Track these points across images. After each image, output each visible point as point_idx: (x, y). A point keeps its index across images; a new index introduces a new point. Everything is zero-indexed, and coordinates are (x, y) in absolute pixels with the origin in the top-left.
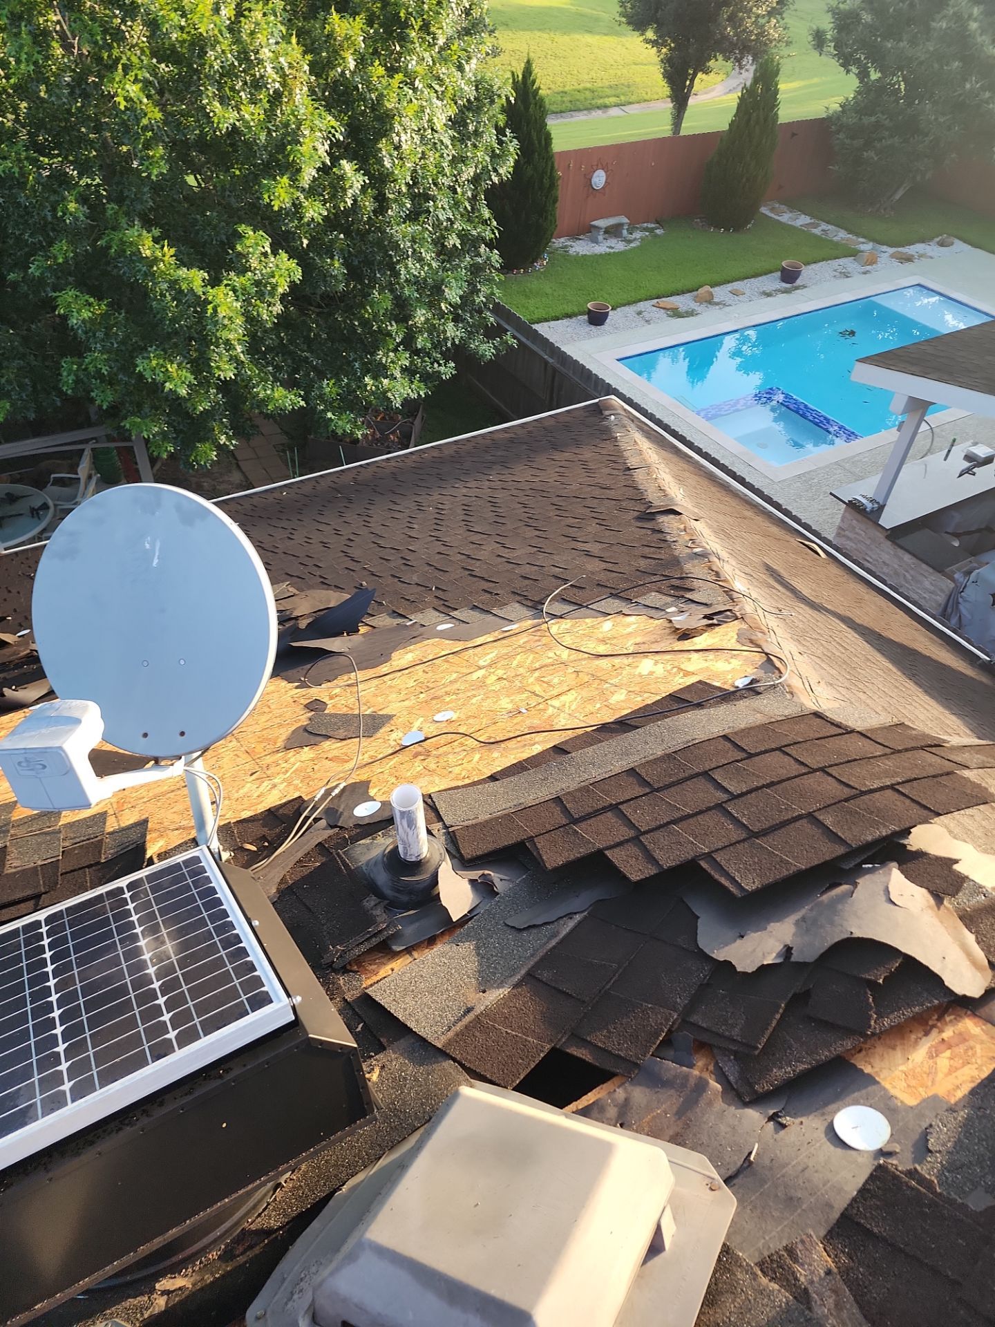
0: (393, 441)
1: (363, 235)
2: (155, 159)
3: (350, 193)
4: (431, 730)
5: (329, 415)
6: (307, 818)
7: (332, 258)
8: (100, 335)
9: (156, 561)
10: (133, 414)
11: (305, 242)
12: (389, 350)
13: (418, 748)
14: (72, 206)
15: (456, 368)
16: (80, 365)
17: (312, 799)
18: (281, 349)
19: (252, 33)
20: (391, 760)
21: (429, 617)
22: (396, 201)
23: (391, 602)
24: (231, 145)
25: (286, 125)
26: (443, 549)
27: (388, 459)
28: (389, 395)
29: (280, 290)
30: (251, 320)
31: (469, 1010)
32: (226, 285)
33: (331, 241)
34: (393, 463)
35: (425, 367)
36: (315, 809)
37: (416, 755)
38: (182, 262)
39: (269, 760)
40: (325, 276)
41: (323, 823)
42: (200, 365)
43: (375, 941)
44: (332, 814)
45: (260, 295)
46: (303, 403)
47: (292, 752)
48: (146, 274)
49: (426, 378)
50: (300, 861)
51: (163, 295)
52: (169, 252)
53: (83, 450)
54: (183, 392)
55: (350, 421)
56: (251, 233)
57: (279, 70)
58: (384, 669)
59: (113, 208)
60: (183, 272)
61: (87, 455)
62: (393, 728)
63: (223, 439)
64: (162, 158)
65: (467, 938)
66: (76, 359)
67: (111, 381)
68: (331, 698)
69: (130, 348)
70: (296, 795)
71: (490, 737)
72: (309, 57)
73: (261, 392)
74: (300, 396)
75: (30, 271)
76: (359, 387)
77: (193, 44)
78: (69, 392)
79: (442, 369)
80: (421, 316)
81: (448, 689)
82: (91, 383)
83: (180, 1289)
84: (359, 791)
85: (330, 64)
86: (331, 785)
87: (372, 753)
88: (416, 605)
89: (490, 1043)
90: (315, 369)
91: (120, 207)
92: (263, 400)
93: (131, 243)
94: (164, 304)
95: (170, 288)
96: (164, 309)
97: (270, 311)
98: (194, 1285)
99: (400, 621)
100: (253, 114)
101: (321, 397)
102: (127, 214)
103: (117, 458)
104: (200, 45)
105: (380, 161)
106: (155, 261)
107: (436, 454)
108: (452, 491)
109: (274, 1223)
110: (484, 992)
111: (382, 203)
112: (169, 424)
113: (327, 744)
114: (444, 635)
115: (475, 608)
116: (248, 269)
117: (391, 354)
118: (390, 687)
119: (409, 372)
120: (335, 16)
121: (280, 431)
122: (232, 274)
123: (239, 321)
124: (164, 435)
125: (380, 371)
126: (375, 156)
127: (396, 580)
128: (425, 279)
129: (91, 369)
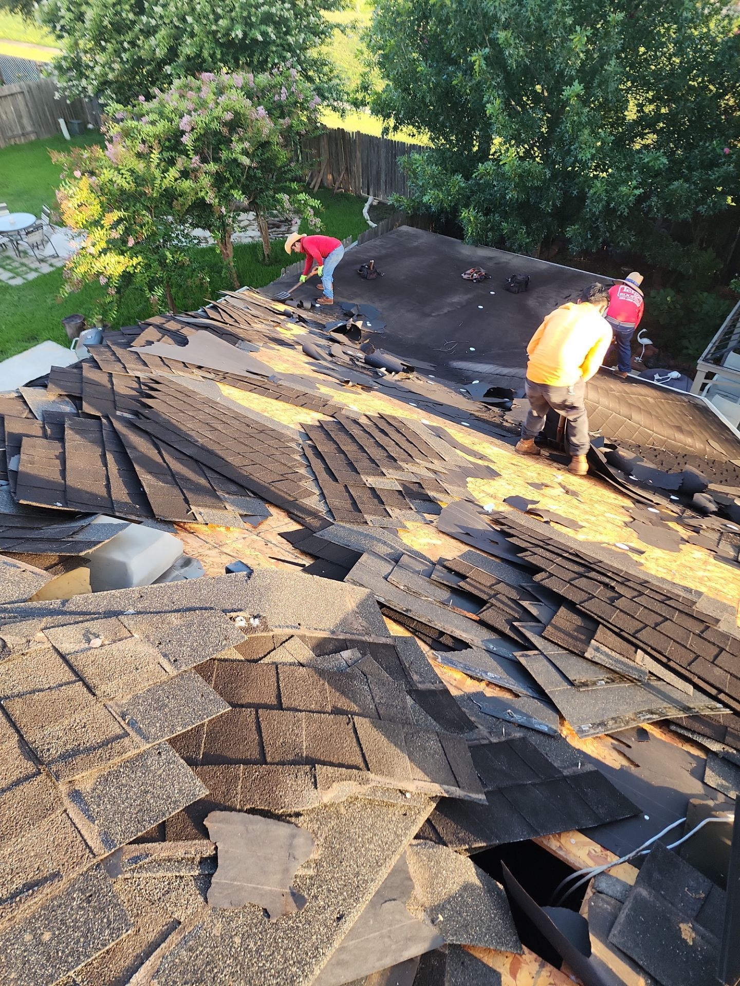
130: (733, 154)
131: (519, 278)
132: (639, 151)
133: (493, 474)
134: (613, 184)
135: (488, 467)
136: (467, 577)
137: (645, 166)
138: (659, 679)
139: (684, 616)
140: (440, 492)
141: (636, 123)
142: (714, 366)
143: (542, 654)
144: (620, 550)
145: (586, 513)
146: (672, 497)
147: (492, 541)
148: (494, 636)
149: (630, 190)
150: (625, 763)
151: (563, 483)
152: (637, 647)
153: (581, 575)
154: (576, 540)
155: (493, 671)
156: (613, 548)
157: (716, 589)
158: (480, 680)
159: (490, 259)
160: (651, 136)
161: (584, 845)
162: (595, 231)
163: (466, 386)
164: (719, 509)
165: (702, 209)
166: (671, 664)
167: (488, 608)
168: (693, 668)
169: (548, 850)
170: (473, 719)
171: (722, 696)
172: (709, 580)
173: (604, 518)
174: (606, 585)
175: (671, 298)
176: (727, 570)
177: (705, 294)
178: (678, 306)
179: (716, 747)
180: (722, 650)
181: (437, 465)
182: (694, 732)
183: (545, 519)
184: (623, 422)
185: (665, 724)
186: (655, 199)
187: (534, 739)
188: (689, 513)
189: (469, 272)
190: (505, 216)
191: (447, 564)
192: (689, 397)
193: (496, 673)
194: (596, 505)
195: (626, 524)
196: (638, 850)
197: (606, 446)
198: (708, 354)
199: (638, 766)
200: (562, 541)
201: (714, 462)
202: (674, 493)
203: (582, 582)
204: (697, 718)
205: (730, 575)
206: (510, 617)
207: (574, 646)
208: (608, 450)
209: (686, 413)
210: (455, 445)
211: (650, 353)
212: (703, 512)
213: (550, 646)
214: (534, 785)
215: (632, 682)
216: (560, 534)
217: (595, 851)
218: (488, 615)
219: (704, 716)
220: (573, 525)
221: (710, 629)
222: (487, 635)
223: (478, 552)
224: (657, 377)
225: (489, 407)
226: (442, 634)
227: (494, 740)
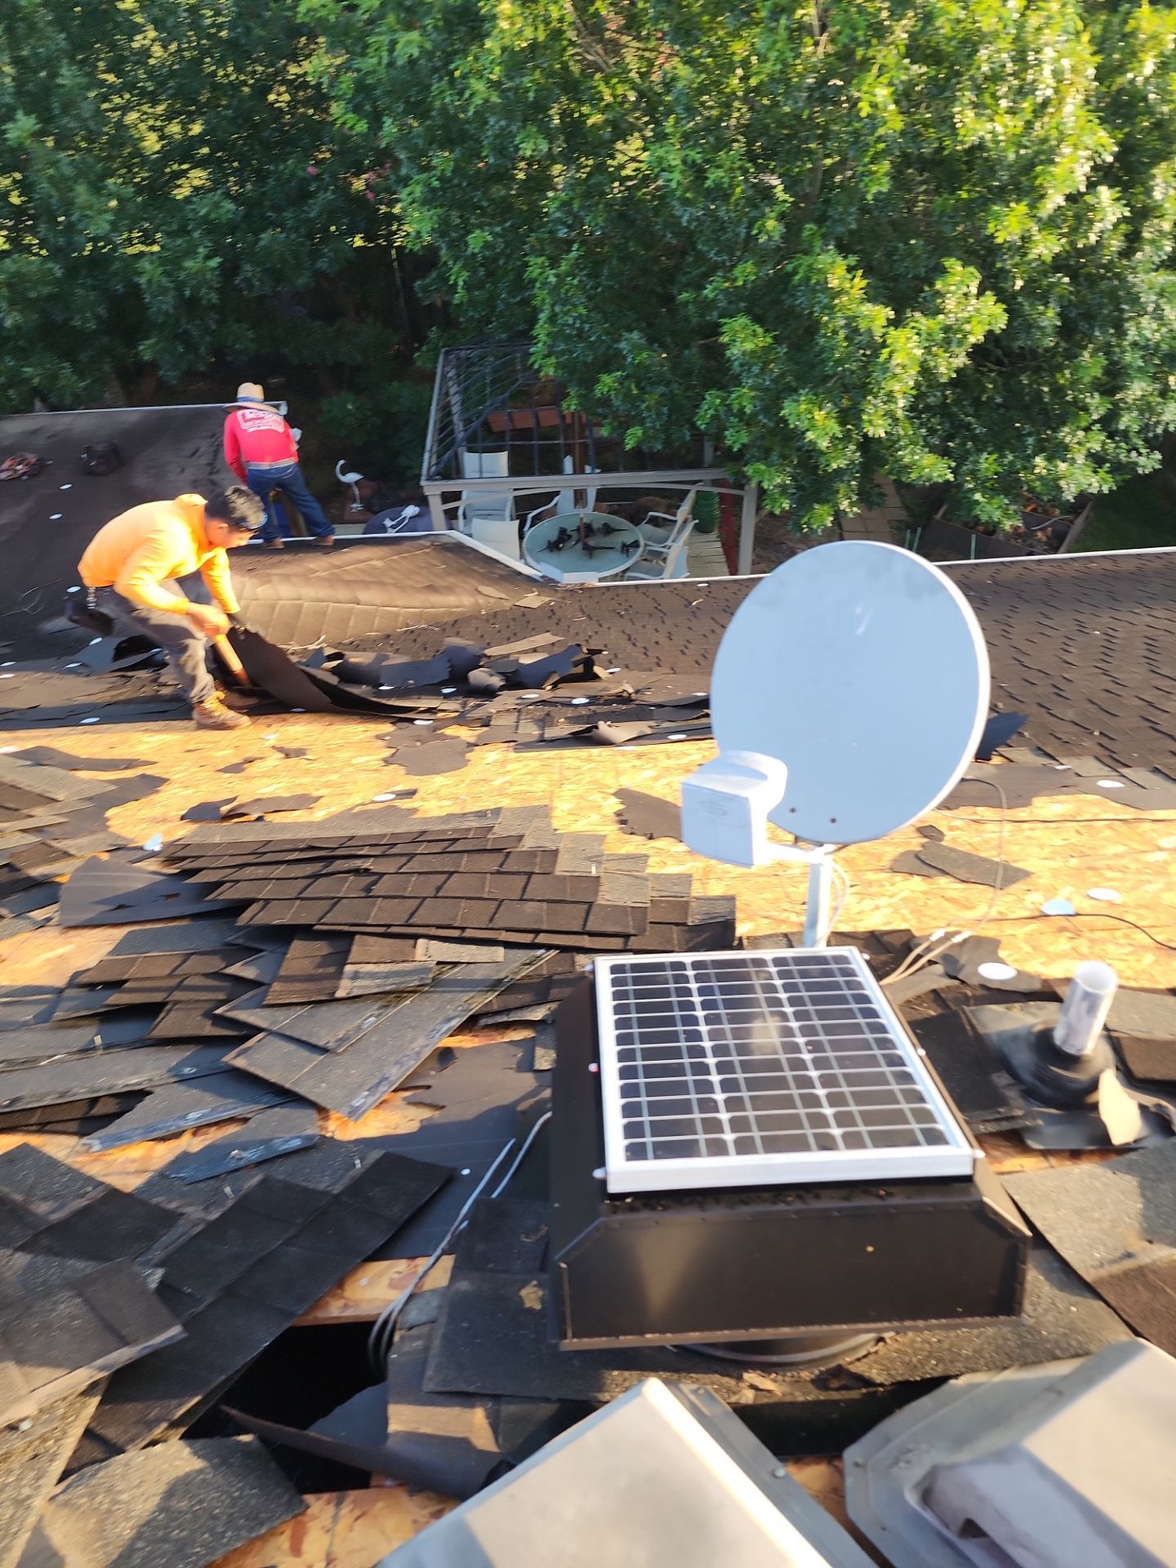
0: (1039, 541)
1: (1092, 280)
2: (878, 175)
3: (1098, 226)
4: (1086, 906)
5: (978, 496)
6: (919, 957)
7: (1046, 304)
8: (756, 369)
9: (861, 630)
10: (758, 460)
11: (1019, 283)
12: (1079, 428)
13: (1064, 922)
14: (771, 224)
15: (1162, 462)
16: (724, 400)
17: (927, 937)
18: (943, 410)
19: (1039, 29)
20: (1027, 924)
21: (1088, 766)
22: (1152, 242)
23: (1034, 735)
24: (966, 163)
25: (1045, 141)
26: (1112, 687)
27: (1039, 561)
28: (1062, 483)
29: (972, 339)
30: (925, 370)
31: (1129, 1255)
32: (913, 328)
33: (1052, 285)
34: (1046, 567)
35: (1118, 454)
36: (929, 950)
37: (1062, 930)
38: (871, 296)
39: (871, 876)
40: (1030, 326)
41: (939, 969)
42: (849, 416)
43: (1005, 1126)
44: (951, 964)
45: (947, 343)
46: (950, 477)
47: (898, 878)
48: (825, 307)
49: (1117, 468)
50: (909, 1002)
51: (835, 332)
52: (860, 282)
53: (688, 491)
54: (824, 444)
55: (1000, 507)
56: (960, 268)
57: (1057, 74)
58: (1022, 813)
59: (811, 229)
60: (867, 308)
61: (691, 496)
62: (1030, 887)
63: (844, 505)
64: (886, 174)
65: (1129, 1169)
66: (720, 393)
67: (748, 421)
68: (951, 829)
69: (781, 387)
70: (904, 926)
71: (1172, 940)
72: (1098, 59)
73: (906, 456)
74: (950, 468)
75: (705, 292)
76: (1025, 468)
77: (965, 41)
78: (703, 427)
79: (1142, 460)
80: (1137, 389)
81: (1110, 862)
82: (728, 421)
83: (769, 1391)
84: (987, 948)
85: (1121, 69)
86: (952, 929)
87: (1002, 909)
88: (1070, 748)
89: (1157, 1306)
90: (975, 438)
91: (820, 228)
92: (906, 467)
93: (820, 270)
94: (834, 342)
95: (847, 326)
96: (832, 349)
97: (949, 364)
98: (784, 1395)
99: (1047, 761)
100: (1006, 126)
101: (973, 473)
102: (824, 237)
103: (717, 506)
104: (971, 43)
105: (1148, 192)
106: (841, 292)
107: (1108, 565)
108: (1129, 617)
109: (876, 1374)
110: (1150, 1242)
111: (1133, 240)
112: (794, 479)
113: (943, 881)
114: (1107, 794)
115: (1156, 770)
116: (940, 311)
117: (1081, 434)
118: (1029, 838)
119: (1097, 460)
120: (1146, 8)
121: (900, 505)
122: (918, 315)
123: (914, 371)
124: (783, 488)
125: (1058, 451)
126: (1143, 184)
127: (1044, 710)
128: (1158, 345)
129: (736, 407)
130: (323, 173)
131: (99, 448)
132: (187, 200)
133: (152, 784)
134: (170, 262)
135: (143, 776)
136: (126, 981)
137: (205, 220)
138: (455, 964)
139: (475, 856)
140: (55, 860)
141: (166, 155)
142: (443, 482)
143: (270, 1032)
144: (382, 805)
145: (323, 772)
146: (446, 691)
147: (169, 896)
148: (186, 1052)
149: (201, 264)
150: (426, 1114)
151: (280, 744)
152: (416, 937)
153: (316, 876)
154: (310, 824)
155: (196, 1106)
156: (370, 807)
157: (521, 793)
158: (177, 1135)
159: (34, 432)
160: (194, 173)
161: (380, 1275)
162: (185, 338)
163: (76, 657)
164: (507, 680)
165: (322, 264)
166: (468, 933)
167: (169, 1011)
168: (499, 922)
169: (330, 1322)
170: (173, 1206)
171: (542, 939)
172: (511, 784)
173: (351, 769)
174: (356, 872)
175: (353, 403)
176: (532, 759)
177: (395, 384)
178: (369, 413)
179: (538, 1014)
180: (530, 874)
181: (42, 816)
182: (508, 1011)
183: (254, 816)
184: (350, 612)
185: (470, 1024)
186: (248, 267)
187: (280, 1171)
188: (472, 702)
189: (5, 466)
190: (23, 355)
191: (84, 979)
192: (432, 538)
193: (202, 1105)
194: (337, 755)
195: (387, 762)
196: (453, 1228)
197: (331, 658)
198: (429, 468)
199: (443, 1107)
200: (288, 836)
201: (495, 615)
202: (445, 684)
203: (320, 888)
204: (513, 987)
205: (538, 763)
206: (208, 1006)
207: (319, 992)
208: (335, 663)
209: (435, 562)
210: (74, 764)
211: (368, 492)
212: (488, 693)
213: (280, 1014)
214: (287, 1243)
215: (415, 992)
216: (284, 827)
217: (399, 1273)
218: (167, 1025)
219: (522, 978)
220: (305, 801)
221: (511, 856)
222: (173, 1057)
223: (148, 926)
224: (388, 523)
225: (130, 674)
226: (94, 1101)
227: (214, 1215)
